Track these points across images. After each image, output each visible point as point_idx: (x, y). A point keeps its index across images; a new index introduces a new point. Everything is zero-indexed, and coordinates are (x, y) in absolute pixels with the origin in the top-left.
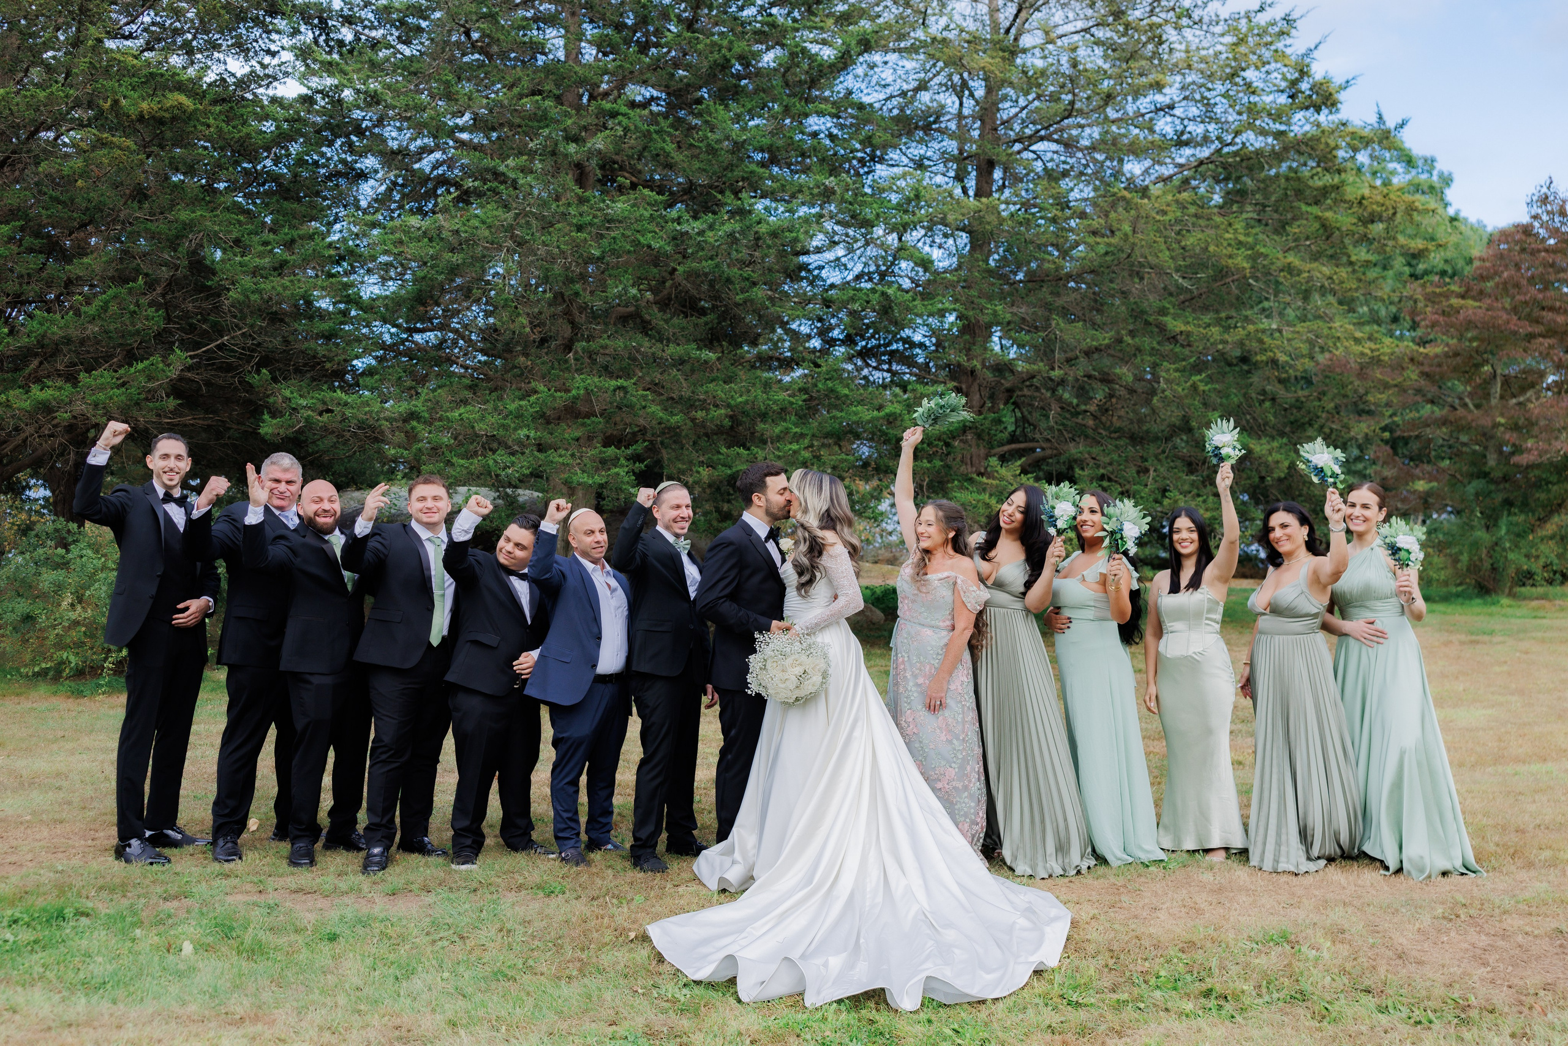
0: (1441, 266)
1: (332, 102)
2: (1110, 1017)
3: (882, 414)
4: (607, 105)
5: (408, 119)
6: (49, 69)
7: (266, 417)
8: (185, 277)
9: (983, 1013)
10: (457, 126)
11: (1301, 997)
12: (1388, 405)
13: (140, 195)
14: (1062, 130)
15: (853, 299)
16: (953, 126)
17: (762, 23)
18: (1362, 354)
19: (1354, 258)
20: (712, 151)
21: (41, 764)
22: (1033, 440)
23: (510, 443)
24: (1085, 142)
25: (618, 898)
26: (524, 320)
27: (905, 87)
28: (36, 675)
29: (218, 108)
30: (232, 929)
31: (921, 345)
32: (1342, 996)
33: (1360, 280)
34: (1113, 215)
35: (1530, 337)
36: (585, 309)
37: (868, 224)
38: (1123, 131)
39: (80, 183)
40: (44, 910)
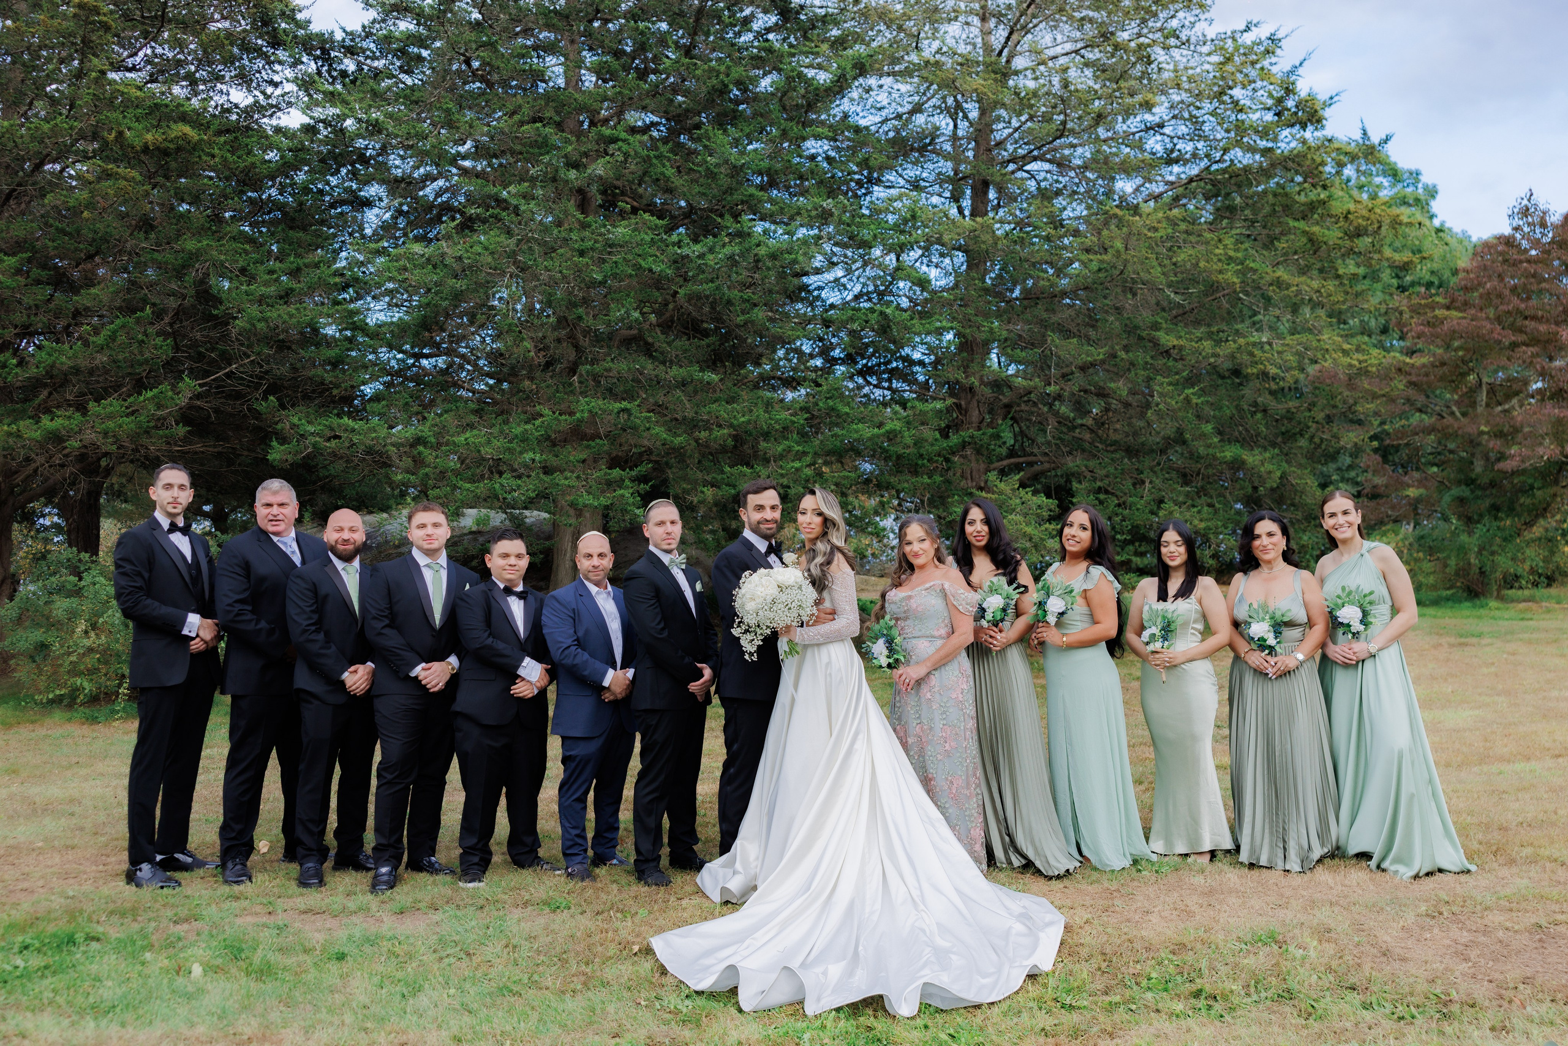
0: (1428, 277)
1: (334, 132)
2: (1102, 1019)
3: (883, 431)
4: (607, 132)
5: (411, 147)
6: (53, 101)
7: (274, 443)
8: (193, 306)
9: (978, 1018)
10: (458, 153)
11: (1288, 995)
12: (1377, 414)
13: (146, 225)
14: (1055, 150)
15: (852, 319)
16: (948, 147)
17: (760, 49)
18: (1350, 365)
19: (1341, 272)
20: (711, 175)
21: (54, 791)
22: (1032, 454)
23: (516, 466)
24: (1078, 162)
25: (622, 912)
26: (528, 344)
27: (900, 110)
28: (51, 702)
29: (222, 139)
30: (240, 950)
31: (921, 363)
32: (1328, 994)
33: (1347, 293)
34: (1105, 232)
35: (1514, 346)
36: (589, 332)
37: (867, 245)
38: (1114, 150)
39: (86, 214)
40: (55, 935)
